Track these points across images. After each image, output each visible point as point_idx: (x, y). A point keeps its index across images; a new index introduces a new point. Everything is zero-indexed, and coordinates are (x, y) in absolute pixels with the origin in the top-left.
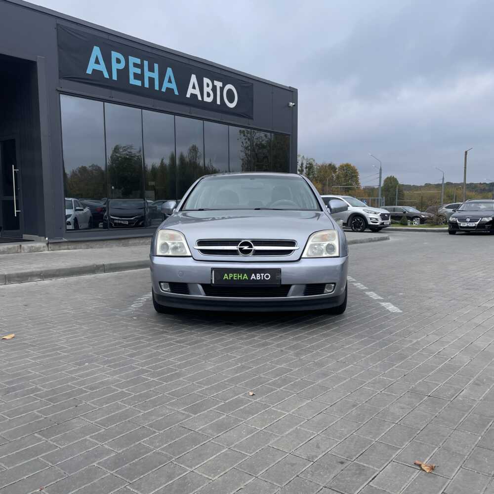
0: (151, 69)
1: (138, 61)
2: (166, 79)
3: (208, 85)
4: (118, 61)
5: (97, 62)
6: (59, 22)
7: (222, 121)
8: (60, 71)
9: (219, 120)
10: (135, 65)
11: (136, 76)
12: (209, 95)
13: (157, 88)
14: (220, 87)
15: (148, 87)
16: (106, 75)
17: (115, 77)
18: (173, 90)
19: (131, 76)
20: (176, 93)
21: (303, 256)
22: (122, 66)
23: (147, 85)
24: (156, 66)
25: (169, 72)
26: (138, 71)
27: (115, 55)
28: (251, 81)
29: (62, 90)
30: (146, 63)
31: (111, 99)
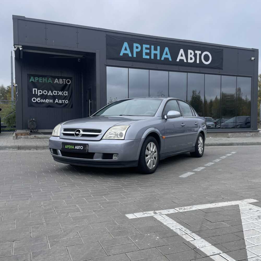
0: (155, 49)
1: (148, 46)
2: (165, 53)
3: (191, 54)
4: (137, 48)
5: (126, 49)
6: (107, 33)
7: (200, 72)
8: (107, 56)
9: (199, 72)
10: (146, 48)
11: (147, 54)
12: (191, 59)
13: (158, 58)
14: (199, 54)
15: (153, 58)
16: (130, 55)
17: (135, 56)
18: (168, 58)
19: (144, 54)
20: (170, 59)
21: (103, 138)
22: (139, 50)
23: (152, 57)
24: (159, 48)
25: (167, 49)
26: (148, 51)
27: (135, 45)
28: (221, 48)
29: (107, 64)
30: (153, 47)
31: (133, 66)
